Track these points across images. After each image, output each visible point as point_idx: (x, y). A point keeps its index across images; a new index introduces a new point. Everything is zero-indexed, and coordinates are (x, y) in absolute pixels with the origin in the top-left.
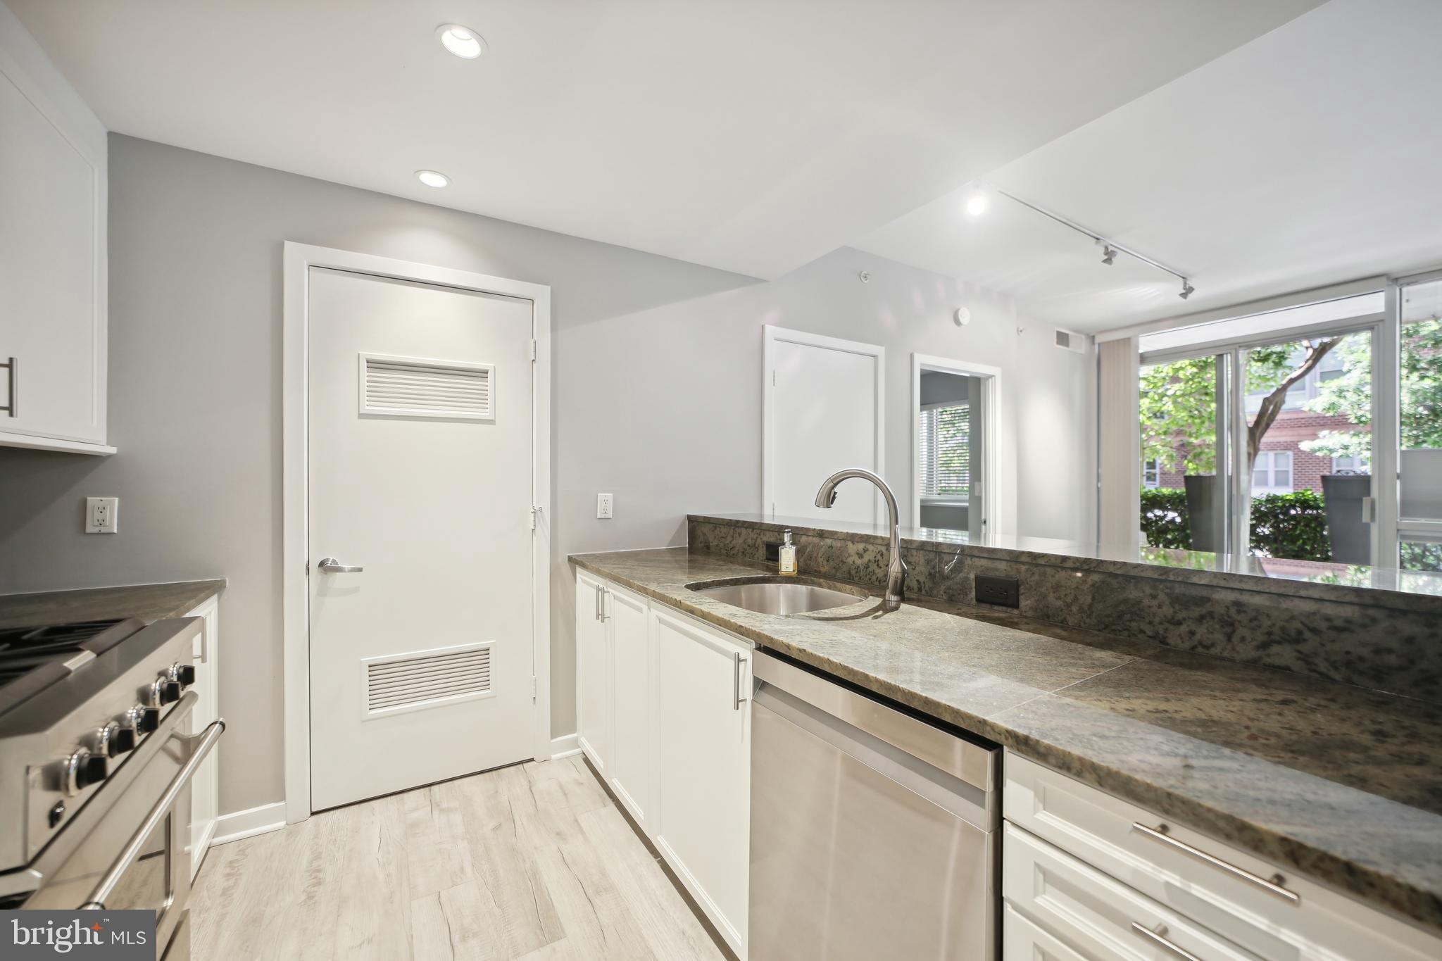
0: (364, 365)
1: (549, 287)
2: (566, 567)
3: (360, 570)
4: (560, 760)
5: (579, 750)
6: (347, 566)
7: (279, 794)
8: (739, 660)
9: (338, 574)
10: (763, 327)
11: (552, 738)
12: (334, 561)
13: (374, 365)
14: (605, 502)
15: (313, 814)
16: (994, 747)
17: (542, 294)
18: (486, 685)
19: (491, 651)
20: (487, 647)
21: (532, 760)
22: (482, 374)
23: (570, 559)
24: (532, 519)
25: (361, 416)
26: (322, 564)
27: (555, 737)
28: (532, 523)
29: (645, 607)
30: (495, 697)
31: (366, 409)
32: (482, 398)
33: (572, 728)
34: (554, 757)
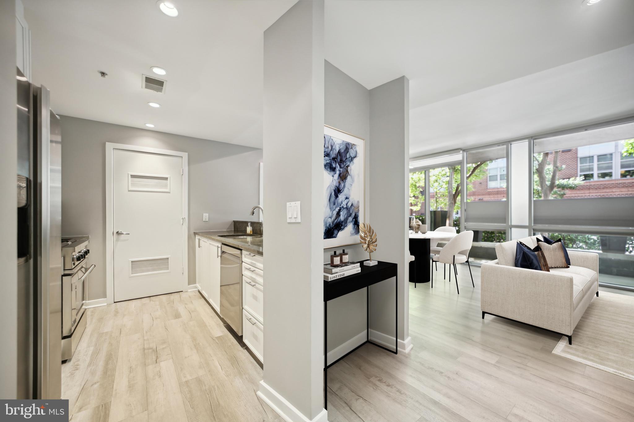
0: (130, 176)
1: (187, 153)
2: (193, 235)
3: (129, 234)
4: (190, 291)
5: (197, 289)
6: (125, 233)
7: (105, 296)
8: (218, 247)
9: (122, 235)
10: (260, 163)
11: (189, 285)
12: (121, 232)
13: (133, 176)
14: (206, 216)
15: (115, 302)
16: (241, 250)
17: (185, 155)
18: (168, 268)
19: (169, 259)
20: (168, 258)
21: (182, 291)
22: (166, 179)
23: (194, 233)
24: (182, 221)
25: (129, 191)
26: (117, 233)
27: (190, 285)
28: (182, 222)
29: (207, 241)
30: (170, 272)
31: (131, 189)
32: (166, 186)
33: (195, 283)
34: (189, 291)
